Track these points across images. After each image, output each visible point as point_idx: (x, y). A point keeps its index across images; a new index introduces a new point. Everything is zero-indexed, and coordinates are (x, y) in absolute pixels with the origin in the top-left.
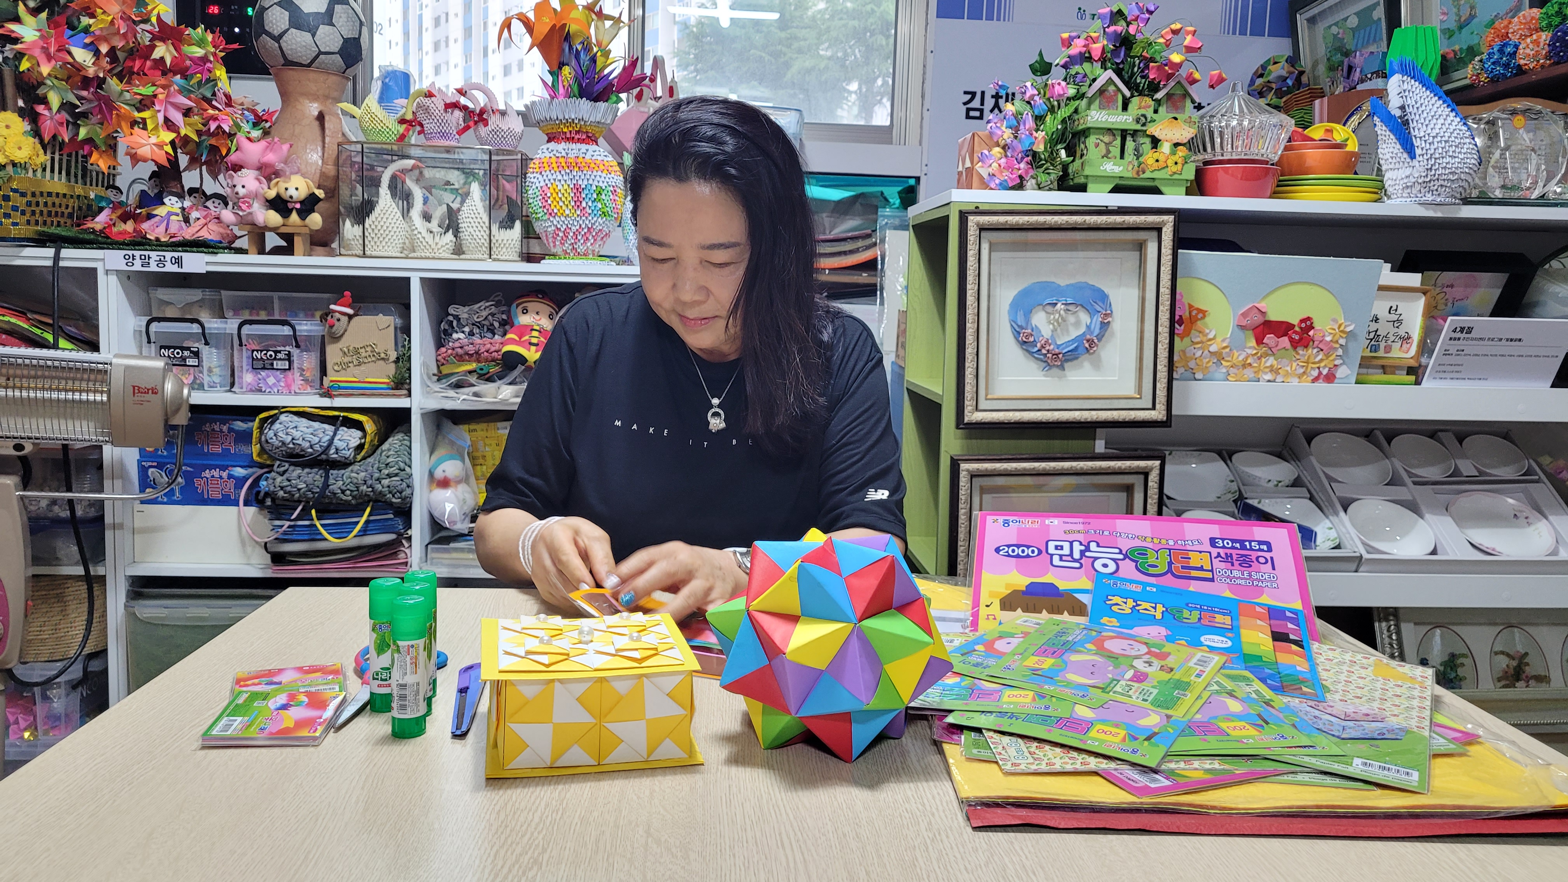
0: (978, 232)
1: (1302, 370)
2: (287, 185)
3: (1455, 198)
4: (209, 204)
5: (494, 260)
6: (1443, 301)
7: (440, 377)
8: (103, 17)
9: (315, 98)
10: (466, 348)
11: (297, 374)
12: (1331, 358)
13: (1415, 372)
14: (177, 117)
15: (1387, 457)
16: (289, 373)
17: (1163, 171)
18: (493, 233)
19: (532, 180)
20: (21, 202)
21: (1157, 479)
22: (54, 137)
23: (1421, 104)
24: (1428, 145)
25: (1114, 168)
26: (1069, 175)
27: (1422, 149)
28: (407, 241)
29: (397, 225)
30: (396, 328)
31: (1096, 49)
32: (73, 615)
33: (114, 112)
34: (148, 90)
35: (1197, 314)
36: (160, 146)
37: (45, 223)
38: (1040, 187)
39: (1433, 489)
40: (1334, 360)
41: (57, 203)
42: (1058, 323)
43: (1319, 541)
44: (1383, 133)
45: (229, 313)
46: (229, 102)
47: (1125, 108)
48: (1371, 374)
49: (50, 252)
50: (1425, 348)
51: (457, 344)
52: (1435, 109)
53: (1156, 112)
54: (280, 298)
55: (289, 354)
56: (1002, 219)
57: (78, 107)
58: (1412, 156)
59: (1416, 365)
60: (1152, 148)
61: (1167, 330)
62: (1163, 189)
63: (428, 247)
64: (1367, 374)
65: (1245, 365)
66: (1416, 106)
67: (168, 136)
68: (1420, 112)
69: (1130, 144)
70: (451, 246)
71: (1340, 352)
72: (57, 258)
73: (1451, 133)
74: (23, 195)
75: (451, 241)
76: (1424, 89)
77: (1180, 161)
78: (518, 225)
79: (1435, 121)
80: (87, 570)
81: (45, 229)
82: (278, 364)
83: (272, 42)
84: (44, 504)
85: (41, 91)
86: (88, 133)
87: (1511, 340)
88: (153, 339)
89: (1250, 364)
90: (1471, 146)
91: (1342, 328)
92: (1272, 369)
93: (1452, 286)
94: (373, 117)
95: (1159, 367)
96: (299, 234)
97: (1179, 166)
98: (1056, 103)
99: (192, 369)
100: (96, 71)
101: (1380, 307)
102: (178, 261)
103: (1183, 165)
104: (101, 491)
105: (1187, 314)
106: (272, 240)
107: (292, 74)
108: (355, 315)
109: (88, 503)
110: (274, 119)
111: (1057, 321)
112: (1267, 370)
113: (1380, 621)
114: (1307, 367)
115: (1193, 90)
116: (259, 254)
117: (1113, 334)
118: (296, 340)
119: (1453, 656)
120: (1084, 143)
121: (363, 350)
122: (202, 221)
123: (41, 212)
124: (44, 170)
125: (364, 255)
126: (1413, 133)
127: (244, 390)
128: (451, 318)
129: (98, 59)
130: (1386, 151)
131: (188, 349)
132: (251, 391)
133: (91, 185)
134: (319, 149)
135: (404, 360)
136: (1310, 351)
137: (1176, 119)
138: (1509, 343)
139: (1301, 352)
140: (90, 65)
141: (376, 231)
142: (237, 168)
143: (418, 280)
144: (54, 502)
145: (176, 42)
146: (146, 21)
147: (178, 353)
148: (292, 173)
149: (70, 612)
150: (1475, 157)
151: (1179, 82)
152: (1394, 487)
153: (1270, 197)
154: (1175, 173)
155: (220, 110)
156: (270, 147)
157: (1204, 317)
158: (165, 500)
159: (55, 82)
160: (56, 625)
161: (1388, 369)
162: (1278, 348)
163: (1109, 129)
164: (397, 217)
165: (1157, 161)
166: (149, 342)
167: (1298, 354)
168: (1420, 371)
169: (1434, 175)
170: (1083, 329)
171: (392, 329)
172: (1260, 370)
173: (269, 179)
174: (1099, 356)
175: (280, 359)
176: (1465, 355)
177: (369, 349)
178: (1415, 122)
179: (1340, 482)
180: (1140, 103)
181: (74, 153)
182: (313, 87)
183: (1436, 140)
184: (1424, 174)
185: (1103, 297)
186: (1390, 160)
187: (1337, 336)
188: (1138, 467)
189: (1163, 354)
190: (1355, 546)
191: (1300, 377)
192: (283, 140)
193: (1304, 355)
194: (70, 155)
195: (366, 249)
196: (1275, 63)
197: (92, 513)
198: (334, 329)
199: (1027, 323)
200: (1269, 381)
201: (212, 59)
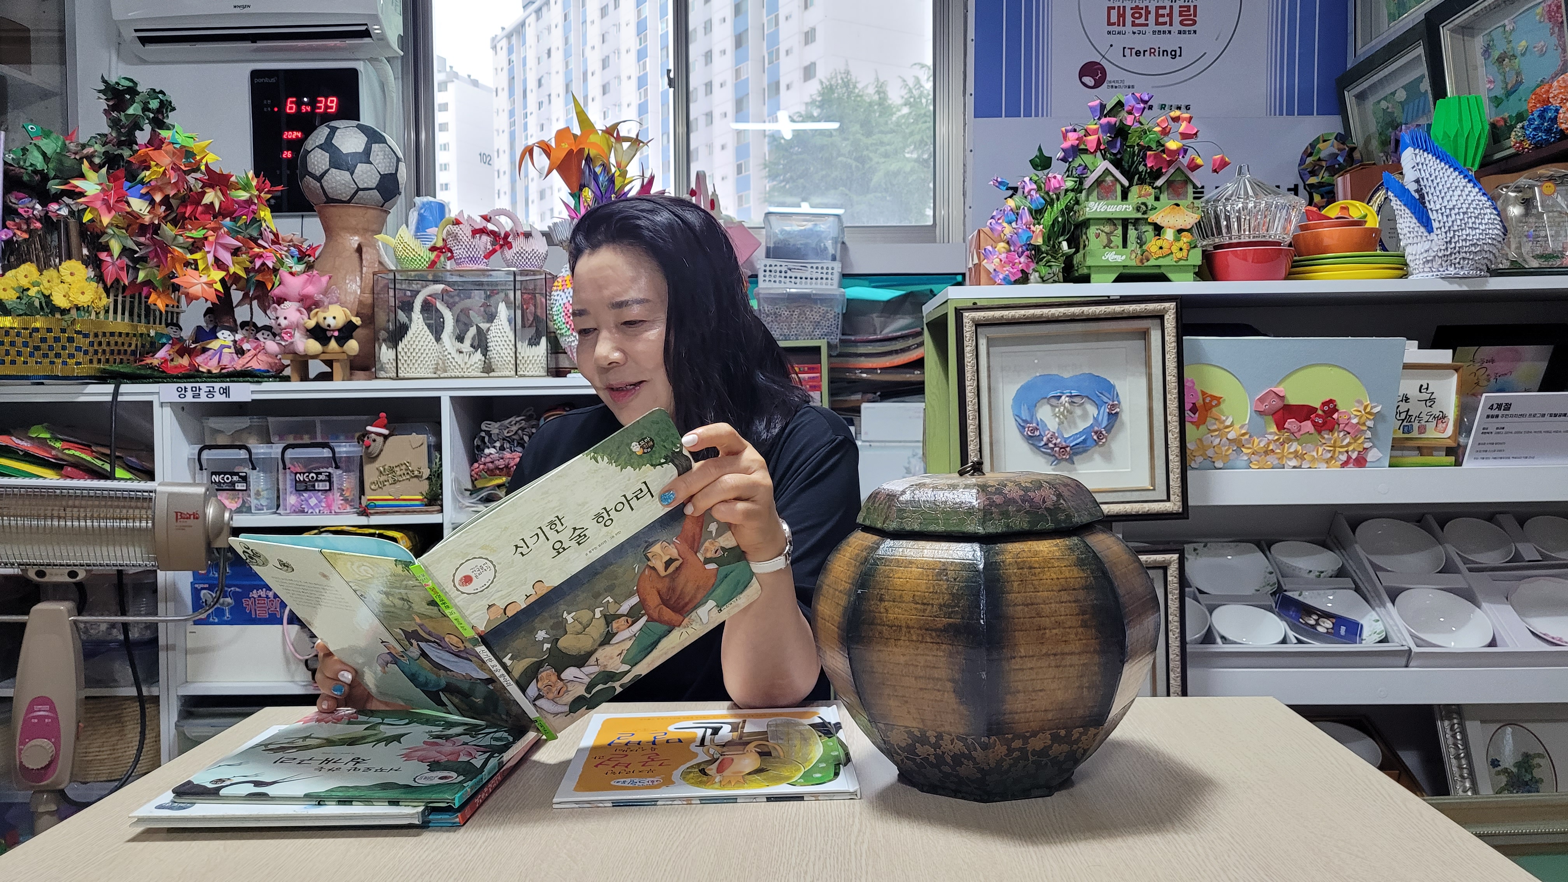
0: (974, 328)
1: (1329, 455)
2: (325, 315)
3: (1481, 270)
4: (259, 336)
5: (521, 376)
6: (1485, 376)
7: (474, 491)
8: (155, 168)
9: (355, 231)
10: (496, 462)
11: (337, 494)
12: (1359, 441)
13: (1455, 453)
14: (226, 257)
15: (1440, 544)
16: (330, 494)
17: (1167, 258)
18: (519, 350)
19: (556, 298)
20: (83, 342)
21: (1176, 573)
22: (117, 281)
23: (1436, 177)
24: (1445, 217)
25: (1116, 257)
26: (1073, 266)
27: (1439, 222)
28: (440, 362)
29: (429, 347)
30: (429, 446)
31: (1091, 141)
32: (130, 736)
33: (169, 255)
34: (199, 234)
35: (1211, 401)
36: (210, 284)
37: (107, 361)
38: (1043, 280)
39: (1490, 576)
40: (1363, 443)
41: (120, 343)
42: (1064, 416)
43: (1366, 633)
44: (1399, 207)
45: (275, 439)
46: (276, 241)
47: (1125, 197)
48: (1407, 456)
49: (110, 388)
50: (1463, 427)
51: (488, 460)
52: (1451, 181)
53: (1157, 199)
54: (321, 422)
55: (330, 476)
56: (998, 314)
57: (136, 252)
58: (1430, 230)
59: (1454, 445)
60: (1155, 235)
61: (1176, 419)
62: (1170, 276)
63: (457, 367)
64: (1402, 456)
65: (1267, 452)
66: (1430, 179)
67: (218, 275)
68: (1435, 184)
69: (1132, 233)
70: (480, 365)
71: (1369, 434)
72: (116, 393)
73: (1469, 204)
74: (86, 336)
75: (480, 360)
76: (1438, 161)
77: (1184, 247)
78: (544, 340)
79: (1451, 192)
80: (139, 690)
81: (107, 367)
82: (319, 486)
83: (315, 182)
84: (103, 627)
85: (103, 240)
86: (146, 276)
87: (1556, 415)
88: (205, 466)
89: (1272, 451)
90: (1492, 216)
91: (1368, 410)
92: (1296, 454)
93: (1493, 361)
94: (406, 247)
95: (1171, 457)
96: (337, 360)
97: (1185, 252)
98: (1054, 196)
99: (241, 493)
100: (152, 219)
101: (1409, 386)
102: (226, 391)
103: (1189, 251)
104: (156, 614)
105: (1201, 401)
106: (316, 367)
107: (334, 211)
108: (390, 435)
109: (144, 625)
110: (317, 254)
111: (1062, 413)
112: (1292, 456)
113: (1442, 720)
114: (1335, 451)
115: (1197, 177)
116: (302, 380)
117: (1122, 424)
118: (336, 462)
119: (1527, 757)
120: (1086, 234)
121: (398, 469)
122: (253, 352)
123: (104, 352)
124: (107, 311)
125: (397, 378)
126: (1429, 207)
127: (288, 511)
128: (483, 434)
129: (153, 207)
130: (1403, 226)
131: (237, 474)
132: (295, 512)
133: (155, 323)
134: (358, 279)
135: (436, 477)
136: (1336, 434)
137: (1178, 205)
138: (1553, 418)
139: (1326, 436)
140: (146, 213)
141: (409, 354)
142: (280, 301)
143: (448, 399)
144: (113, 625)
145: (223, 188)
146: (198, 169)
147: (228, 479)
148: (330, 303)
149: (127, 732)
150: (1498, 227)
151: (1179, 169)
152: (1446, 575)
153: (1286, 278)
154: (1180, 259)
155: (265, 248)
156: (310, 281)
157: (1219, 404)
158: (216, 620)
159: (116, 230)
160: (114, 745)
161: (1425, 451)
162: (1301, 432)
163: (1109, 219)
164: (428, 340)
165: (1161, 248)
166: (201, 469)
167: (1324, 438)
168: (1460, 451)
169: (1455, 248)
170: (1091, 421)
171: (425, 447)
172: (1283, 456)
173: (309, 310)
174: (1110, 447)
175: (321, 481)
176: (1506, 433)
177: (404, 467)
178: (1430, 195)
179: (1388, 571)
180: (1140, 191)
181: (137, 295)
182: (353, 222)
183: (1453, 212)
184: (1444, 248)
185: (1110, 388)
186: (1408, 235)
187: (1364, 418)
188: (1155, 561)
189: (1174, 444)
190: (1402, 639)
191: (1327, 461)
192: (322, 274)
193: (1330, 439)
194: (133, 297)
195: (399, 371)
196: (1324, 141)
197: (148, 635)
198: (371, 449)
199: (1032, 419)
200: (1294, 467)
201: (256, 201)
